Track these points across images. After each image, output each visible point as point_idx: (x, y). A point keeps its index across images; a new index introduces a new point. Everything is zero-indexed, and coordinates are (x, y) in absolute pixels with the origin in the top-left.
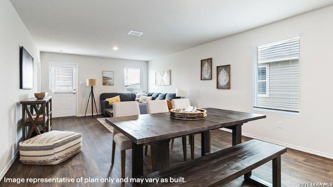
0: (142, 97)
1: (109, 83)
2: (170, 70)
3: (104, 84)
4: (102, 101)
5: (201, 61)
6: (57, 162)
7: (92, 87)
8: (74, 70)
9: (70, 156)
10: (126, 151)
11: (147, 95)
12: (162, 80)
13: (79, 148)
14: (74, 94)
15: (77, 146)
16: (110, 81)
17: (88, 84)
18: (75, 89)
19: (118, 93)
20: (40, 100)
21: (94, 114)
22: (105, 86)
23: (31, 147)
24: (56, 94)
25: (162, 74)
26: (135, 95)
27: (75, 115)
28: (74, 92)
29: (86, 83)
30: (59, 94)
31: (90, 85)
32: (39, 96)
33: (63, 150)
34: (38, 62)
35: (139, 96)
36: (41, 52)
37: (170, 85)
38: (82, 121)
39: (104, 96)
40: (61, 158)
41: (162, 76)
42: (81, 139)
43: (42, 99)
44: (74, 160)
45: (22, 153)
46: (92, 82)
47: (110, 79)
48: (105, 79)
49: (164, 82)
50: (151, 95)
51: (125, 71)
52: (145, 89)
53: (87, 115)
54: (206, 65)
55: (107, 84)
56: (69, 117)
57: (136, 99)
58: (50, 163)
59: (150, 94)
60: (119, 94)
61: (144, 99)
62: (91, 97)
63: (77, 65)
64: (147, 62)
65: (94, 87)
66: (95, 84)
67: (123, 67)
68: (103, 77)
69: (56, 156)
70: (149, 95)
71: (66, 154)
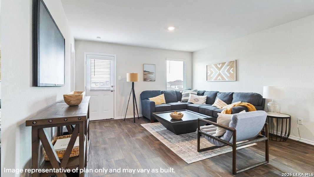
0: (192, 96)
1: (150, 78)
2: (236, 60)
3: (145, 80)
4: (143, 101)
7: (133, 83)
8: (112, 62)
11: (196, 93)
12: (219, 75)
14: (112, 91)
16: (151, 76)
17: (128, 80)
18: (113, 85)
19: (161, 90)
22: (146, 83)
24: (92, 92)
25: (219, 66)
26: (181, 94)
27: (113, 118)
28: (112, 89)
29: (126, 78)
30: (96, 92)
31: (131, 81)
34: (72, 52)
35: (187, 95)
37: (236, 80)
39: (145, 95)
41: (219, 69)
46: (133, 77)
47: (152, 73)
48: (145, 74)
49: (223, 77)
50: (203, 94)
55: (149, 79)
56: (107, 119)
57: (183, 99)
59: (201, 93)
60: (162, 93)
61: (194, 100)
63: (115, 56)
64: (192, 53)
65: (135, 83)
66: (136, 80)
67: (166, 59)
68: (144, 71)
70: (199, 94)
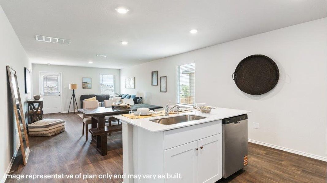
1: (88, 87)
2: (134, 77)
3: (83, 88)
5: (152, 72)
6: (51, 134)
7: (74, 90)
8: (59, 77)
9: (58, 132)
10: (88, 125)
11: (118, 96)
12: (130, 85)
13: (64, 128)
15: (62, 127)
17: (70, 88)
18: (60, 92)
19: (95, 94)
20: (37, 101)
21: (76, 111)
22: (84, 90)
23: (36, 126)
24: (45, 96)
26: (109, 96)
27: (60, 112)
28: (59, 94)
29: (69, 87)
30: (48, 96)
31: (72, 89)
32: (37, 98)
33: (54, 128)
35: (112, 97)
36: (32, 64)
37: (135, 88)
38: (66, 116)
39: (83, 98)
40: (53, 132)
41: (130, 81)
42: (65, 123)
43: (38, 100)
44: (61, 134)
45: (30, 130)
46: (74, 86)
47: (89, 84)
48: (84, 84)
49: (131, 86)
51: (101, 77)
52: (117, 91)
53: (70, 112)
54: (155, 75)
55: (86, 87)
56: (56, 113)
57: (110, 99)
58: (47, 135)
59: (121, 95)
60: (95, 96)
62: (73, 98)
63: (62, 73)
64: (120, 70)
65: (75, 90)
66: (75, 88)
67: (99, 74)
68: (83, 82)
69: (51, 131)
70: (119, 96)
71: (56, 131)
